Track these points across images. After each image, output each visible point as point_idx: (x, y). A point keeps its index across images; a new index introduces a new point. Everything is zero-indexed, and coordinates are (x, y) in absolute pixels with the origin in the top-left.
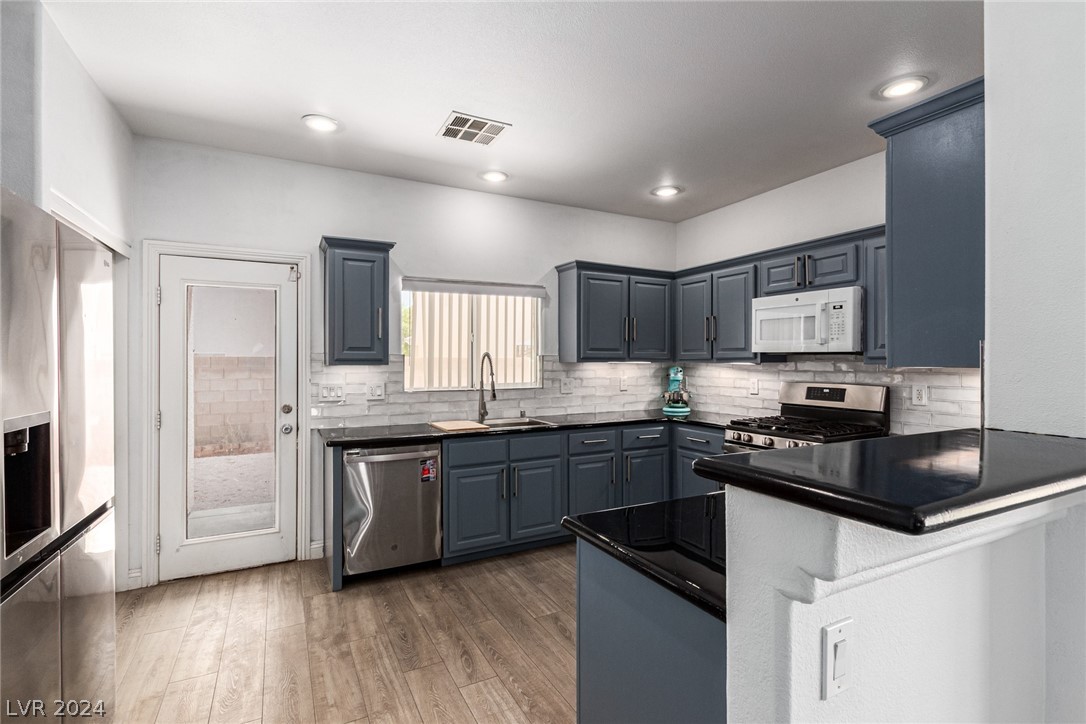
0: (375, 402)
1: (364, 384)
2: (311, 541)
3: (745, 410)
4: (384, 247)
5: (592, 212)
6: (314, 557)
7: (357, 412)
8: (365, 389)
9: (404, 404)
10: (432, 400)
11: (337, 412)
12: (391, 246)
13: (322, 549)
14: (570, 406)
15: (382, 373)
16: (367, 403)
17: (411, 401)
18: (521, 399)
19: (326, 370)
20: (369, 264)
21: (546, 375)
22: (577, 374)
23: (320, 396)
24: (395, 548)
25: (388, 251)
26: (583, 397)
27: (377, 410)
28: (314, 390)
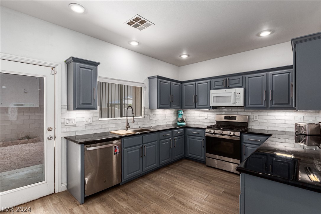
0: (88, 125)
1: (84, 118)
2: (61, 184)
3: (203, 123)
4: (96, 64)
5: (158, 60)
6: (62, 190)
7: (81, 129)
8: (84, 120)
9: (99, 125)
10: (109, 123)
11: (73, 129)
12: (99, 64)
13: (66, 186)
14: (152, 124)
15: (91, 113)
16: (85, 125)
17: (101, 124)
18: (138, 122)
19: (68, 112)
20: (90, 70)
21: (146, 113)
22: (154, 113)
23: (65, 123)
24: (105, 182)
25: (97, 66)
26: (156, 120)
27: (89, 128)
28: (63, 121)
